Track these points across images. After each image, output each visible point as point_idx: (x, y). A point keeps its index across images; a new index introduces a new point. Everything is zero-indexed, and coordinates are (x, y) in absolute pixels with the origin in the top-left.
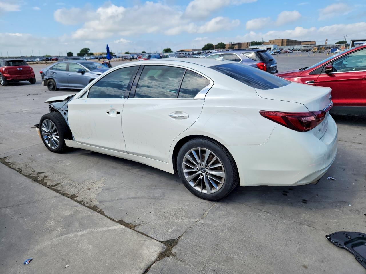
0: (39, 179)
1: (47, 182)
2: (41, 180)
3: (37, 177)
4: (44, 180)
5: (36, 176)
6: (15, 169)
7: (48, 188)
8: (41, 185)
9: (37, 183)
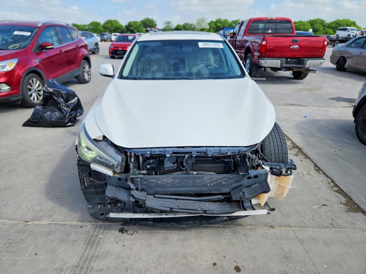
0: (297, 150)
1: (290, 145)
2: (294, 148)
3: (298, 152)
4: (292, 147)
5: (299, 154)
6: (324, 173)
7: (291, 139)
8: (295, 143)
9: (298, 146)
